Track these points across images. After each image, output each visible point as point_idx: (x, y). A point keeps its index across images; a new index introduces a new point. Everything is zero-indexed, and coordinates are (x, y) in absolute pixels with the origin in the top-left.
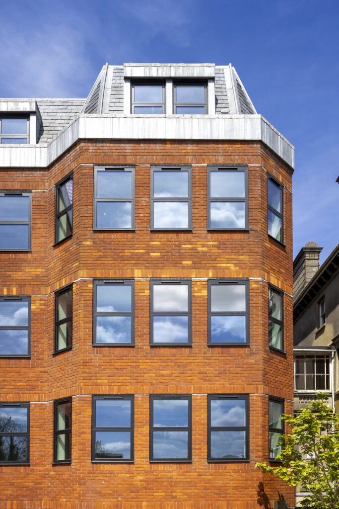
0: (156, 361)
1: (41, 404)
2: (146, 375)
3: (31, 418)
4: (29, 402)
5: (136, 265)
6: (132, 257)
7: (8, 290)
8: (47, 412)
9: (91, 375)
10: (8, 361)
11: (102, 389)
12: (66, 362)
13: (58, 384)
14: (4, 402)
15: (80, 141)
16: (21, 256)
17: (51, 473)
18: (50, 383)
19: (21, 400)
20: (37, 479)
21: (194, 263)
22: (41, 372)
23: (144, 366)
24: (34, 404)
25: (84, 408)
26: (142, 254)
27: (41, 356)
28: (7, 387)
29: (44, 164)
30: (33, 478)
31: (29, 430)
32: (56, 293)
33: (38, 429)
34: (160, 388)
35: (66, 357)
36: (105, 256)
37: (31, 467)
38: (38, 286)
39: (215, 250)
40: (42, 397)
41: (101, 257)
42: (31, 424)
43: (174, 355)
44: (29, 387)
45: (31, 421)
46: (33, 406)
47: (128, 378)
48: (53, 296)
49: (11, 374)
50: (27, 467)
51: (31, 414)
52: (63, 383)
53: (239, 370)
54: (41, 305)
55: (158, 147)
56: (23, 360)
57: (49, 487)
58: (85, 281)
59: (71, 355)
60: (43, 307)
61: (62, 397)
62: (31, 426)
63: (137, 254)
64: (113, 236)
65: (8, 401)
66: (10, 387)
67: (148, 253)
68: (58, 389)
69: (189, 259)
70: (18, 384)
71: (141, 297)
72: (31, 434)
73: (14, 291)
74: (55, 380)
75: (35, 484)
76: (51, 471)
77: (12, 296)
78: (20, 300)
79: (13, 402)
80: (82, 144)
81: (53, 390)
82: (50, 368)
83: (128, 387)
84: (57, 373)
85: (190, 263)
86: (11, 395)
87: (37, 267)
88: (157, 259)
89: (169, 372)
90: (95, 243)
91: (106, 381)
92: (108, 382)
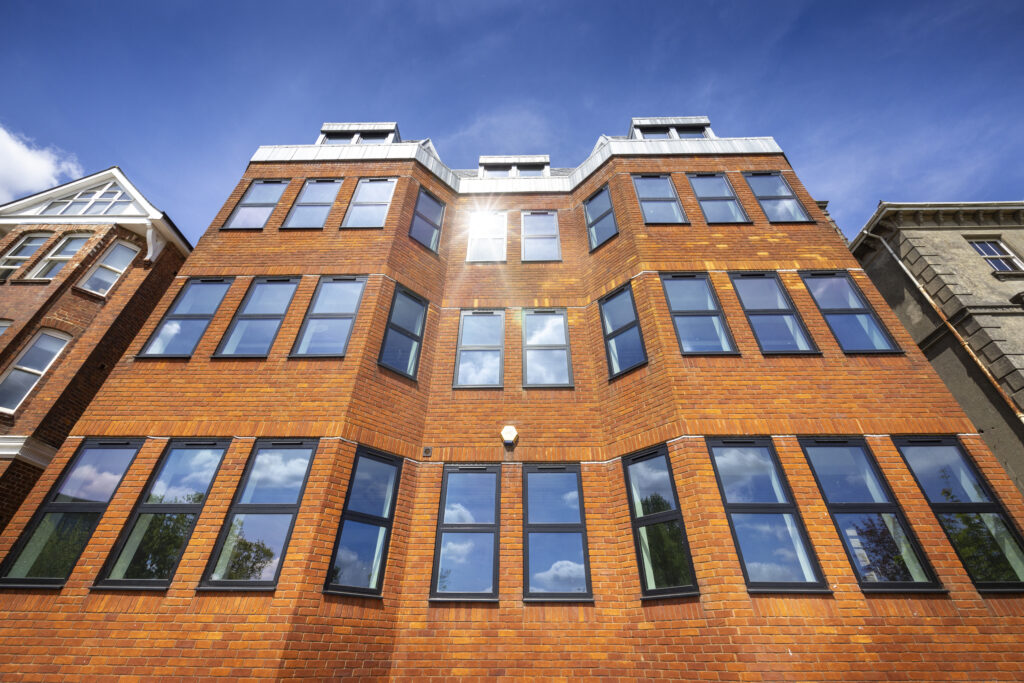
0: (780, 378)
1: (598, 466)
2: (776, 401)
3: (585, 493)
4: (578, 462)
5: (704, 257)
6: (697, 249)
7: (539, 302)
8: (609, 480)
9: (693, 401)
10: (543, 392)
11: (716, 425)
12: (640, 387)
13: (627, 426)
14: (541, 463)
15: (613, 156)
16: (552, 266)
17: (641, 626)
18: (609, 427)
19: (567, 459)
20: (611, 642)
21: (771, 254)
22: (591, 410)
23: (767, 387)
24: (589, 466)
25: (699, 461)
26: (707, 246)
27: (588, 386)
28: (544, 435)
29: (568, 188)
30: (603, 640)
31: (583, 519)
32: (599, 301)
33: (599, 516)
34: (807, 423)
35: (638, 378)
36: (665, 249)
37: (597, 609)
38: (573, 296)
39: (789, 241)
40: (597, 452)
41: (660, 250)
42: (586, 505)
43: (802, 368)
44: (576, 434)
45: (586, 499)
46: (586, 469)
47: (750, 406)
48: (596, 304)
49: (550, 413)
50: (590, 609)
51: (584, 484)
52: (639, 421)
53: (913, 392)
54: (580, 317)
55: (687, 160)
56: (564, 392)
57: (642, 666)
58: (649, 274)
59: (649, 373)
60: (582, 320)
61: (642, 446)
62: (586, 511)
63: (701, 246)
64: (669, 229)
65: (548, 459)
66: (549, 435)
67: (713, 245)
68: (628, 435)
69: (764, 250)
70: (560, 430)
71: (724, 292)
72: (588, 528)
73: (547, 303)
74: (620, 419)
75: (612, 657)
76: (640, 620)
77: (544, 308)
78: (553, 313)
79: (555, 463)
80: (615, 160)
81: (618, 438)
82: (605, 402)
83: (756, 421)
84: (623, 408)
85: (766, 254)
86: (551, 449)
87: (570, 277)
88: (725, 251)
89: (808, 396)
90: (650, 235)
91: (719, 412)
92: (723, 412)
